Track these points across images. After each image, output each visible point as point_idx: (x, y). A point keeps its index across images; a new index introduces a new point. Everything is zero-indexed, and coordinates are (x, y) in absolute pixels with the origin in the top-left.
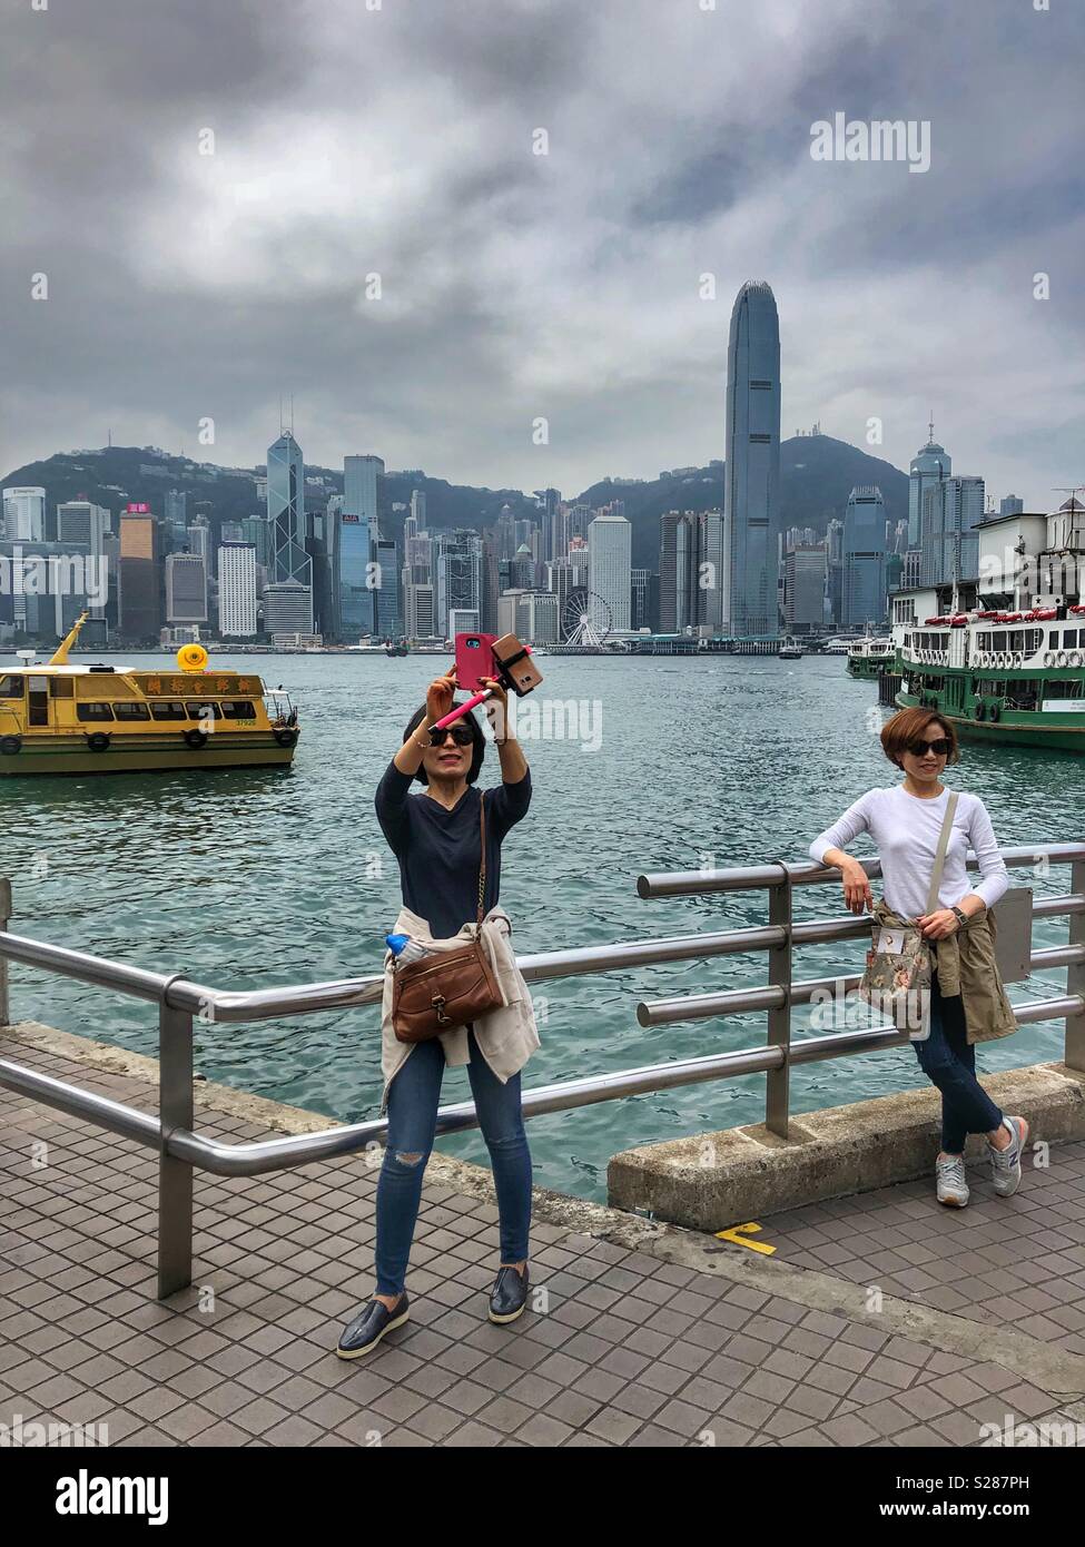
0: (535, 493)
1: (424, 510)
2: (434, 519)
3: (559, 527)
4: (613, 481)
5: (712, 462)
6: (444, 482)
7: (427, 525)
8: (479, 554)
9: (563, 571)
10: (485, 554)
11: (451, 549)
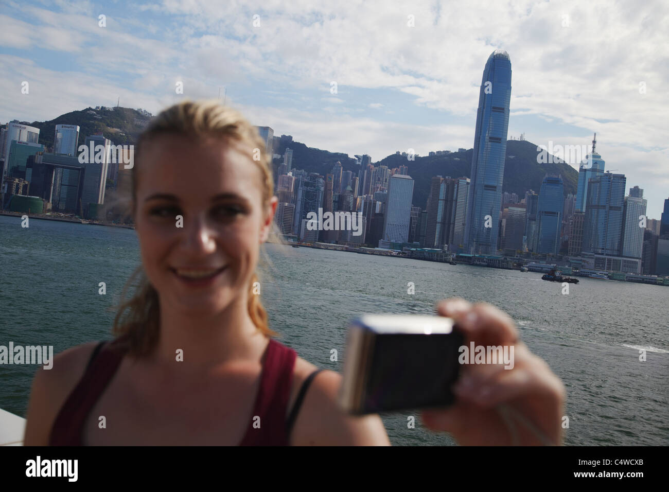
0: (355, 156)
1: (291, 161)
2: (296, 165)
3: (368, 178)
4: (401, 154)
5: (459, 149)
6: (304, 145)
7: (292, 168)
8: (322, 189)
9: (370, 203)
10: (325, 189)
11: (307, 184)
